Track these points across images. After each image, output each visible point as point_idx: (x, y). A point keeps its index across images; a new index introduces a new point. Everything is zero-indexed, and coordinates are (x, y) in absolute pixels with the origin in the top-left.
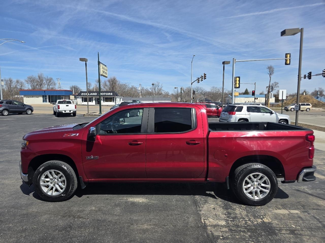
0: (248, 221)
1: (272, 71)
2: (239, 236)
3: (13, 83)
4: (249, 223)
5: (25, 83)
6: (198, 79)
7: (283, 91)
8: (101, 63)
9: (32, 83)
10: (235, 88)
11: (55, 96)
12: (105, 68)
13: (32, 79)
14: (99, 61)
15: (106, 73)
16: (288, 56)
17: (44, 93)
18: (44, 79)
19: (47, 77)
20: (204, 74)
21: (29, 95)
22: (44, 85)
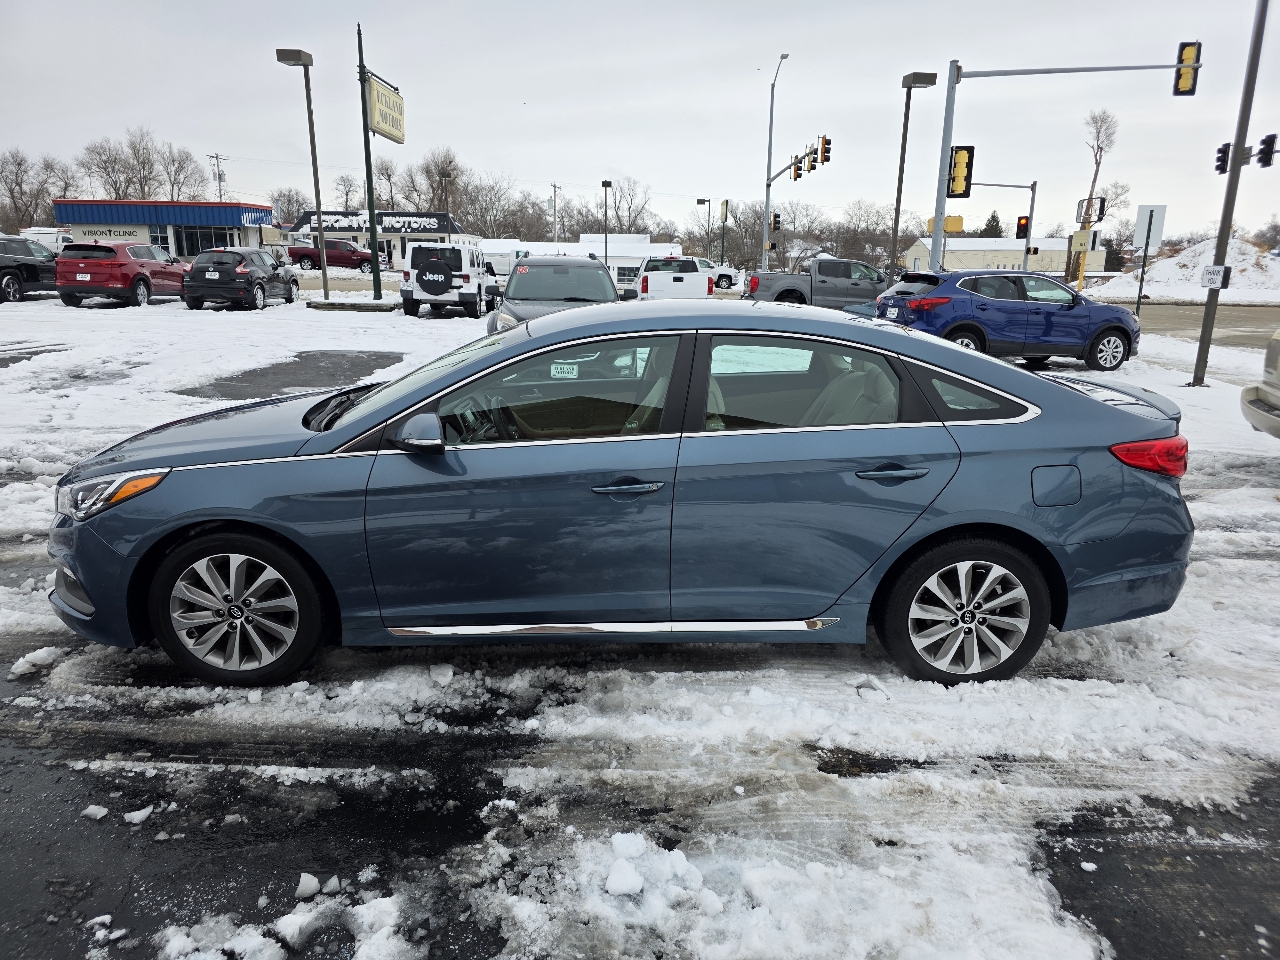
1: (1109, 136)
3: (31, 173)
5: (79, 175)
6: (795, 164)
7: (1152, 212)
8: (373, 74)
9: (108, 175)
10: (949, 196)
11: (200, 228)
12: (393, 97)
13: (104, 158)
14: (362, 67)
15: (396, 123)
16: (1190, 53)
17: (153, 215)
18: (155, 156)
19: (166, 147)
20: (821, 139)
21: (93, 222)
22: (157, 184)
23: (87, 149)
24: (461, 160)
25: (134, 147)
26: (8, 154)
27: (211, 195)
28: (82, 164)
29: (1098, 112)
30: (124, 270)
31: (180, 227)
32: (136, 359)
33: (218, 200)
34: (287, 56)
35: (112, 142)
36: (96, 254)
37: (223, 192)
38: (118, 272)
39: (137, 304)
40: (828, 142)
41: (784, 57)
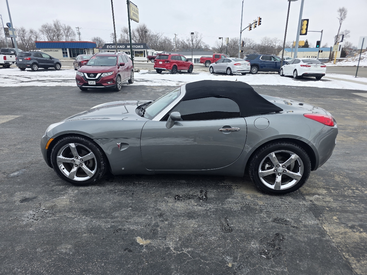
0: (356, 190)
1: (345, 15)
2: (350, 208)
3: (27, 34)
4: (358, 192)
5: (40, 34)
6: (250, 26)
7: (364, 38)
8: (130, 1)
9: (48, 34)
10: (301, 35)
12: (136, 9)
13: (47, 29)
15: (137, 17)
17: (63, 45)
18: (61, 28)
19: (64, 25)
20: (258, 18)
21: (47, 48)
22: (62, 36)
23: (42, 26)
24: (148, 28)
25: (55, 25)
26: (20, 28)
27: (77, 39)
28: (41, 31)
29: (341, 8)
31: (70, 49)
33: (79, 41)
35: (49, 24)
37: (80, 38)
40: (260, 19)
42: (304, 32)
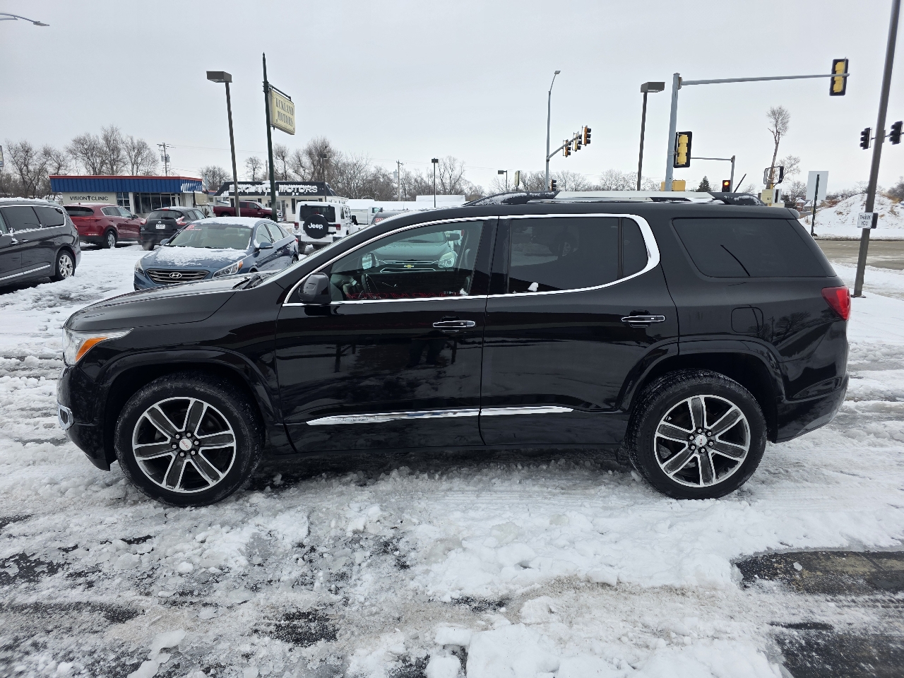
1: (784, 124)
3: (35, 158)
5: (68, 158)
6: (566, 146)
7: (818, 175)
8: (273, 87)
9: (89, 158)
10: (676, 166)
11: (152, 194)
12: (288, 103)
13: (86, 147)
14: (266, 83)
15: (290, 121)
16: (840, 66)
17: (118, 186)
18: (121, 145)
19: (129, 139)
20: (584, 129)
21: (78, 191)
22: (122, 164)
23: (74, 141)
24: (334, 146)
25: (107, 139)
26: (19, 145)
27: (159, 171)
28: (71, 151)
29: (776, 108)
30: (99, 224)
31: (138, 194)
32: (107, 286)
33: (164, 175)
34: (215, 76)
35: (92, 136)
36: (79, 213)
37: (168, 169)
38: (95, 225)
39: (108, 247)
40: (589, 130)
41: (557, 73)
42: (683, 160)
